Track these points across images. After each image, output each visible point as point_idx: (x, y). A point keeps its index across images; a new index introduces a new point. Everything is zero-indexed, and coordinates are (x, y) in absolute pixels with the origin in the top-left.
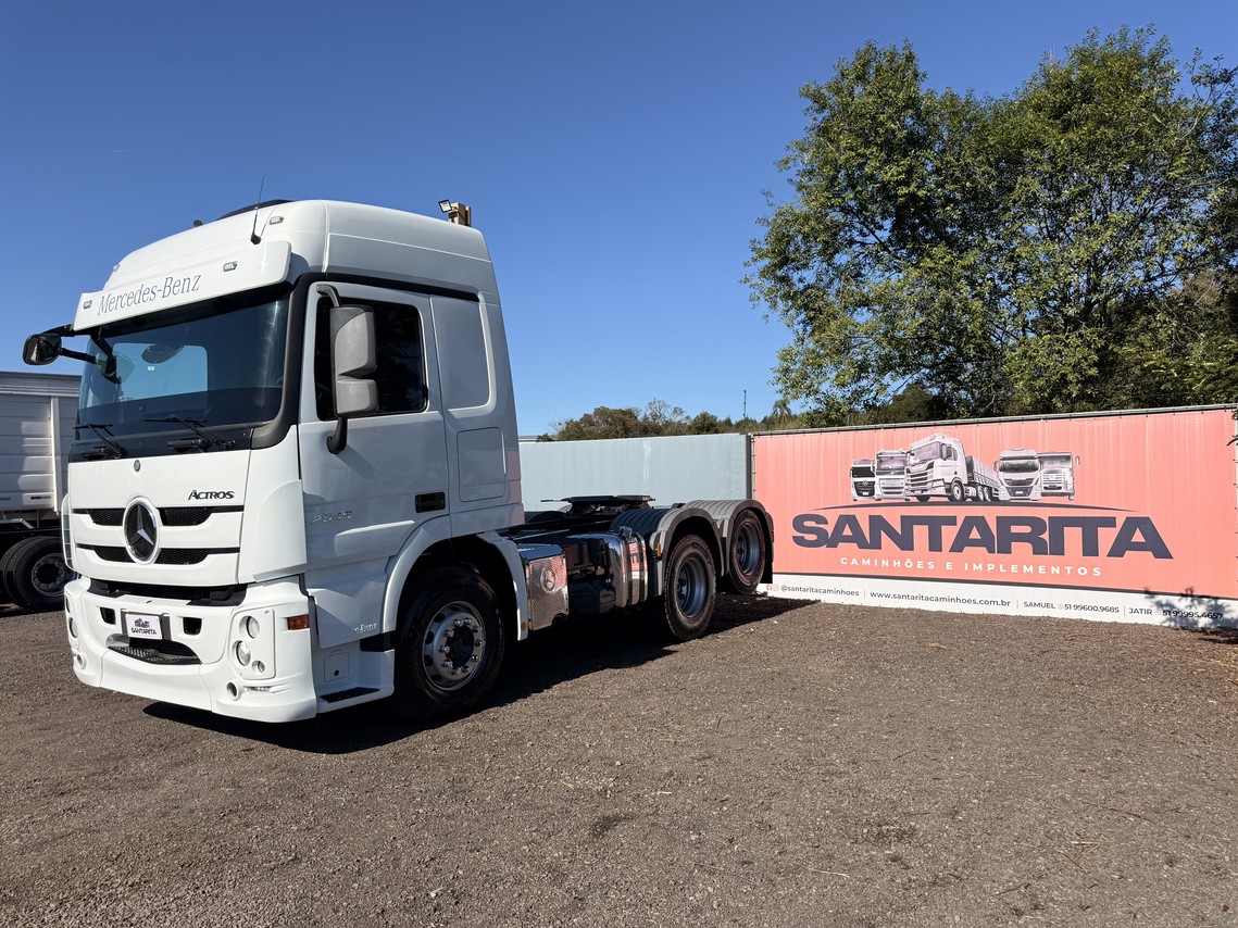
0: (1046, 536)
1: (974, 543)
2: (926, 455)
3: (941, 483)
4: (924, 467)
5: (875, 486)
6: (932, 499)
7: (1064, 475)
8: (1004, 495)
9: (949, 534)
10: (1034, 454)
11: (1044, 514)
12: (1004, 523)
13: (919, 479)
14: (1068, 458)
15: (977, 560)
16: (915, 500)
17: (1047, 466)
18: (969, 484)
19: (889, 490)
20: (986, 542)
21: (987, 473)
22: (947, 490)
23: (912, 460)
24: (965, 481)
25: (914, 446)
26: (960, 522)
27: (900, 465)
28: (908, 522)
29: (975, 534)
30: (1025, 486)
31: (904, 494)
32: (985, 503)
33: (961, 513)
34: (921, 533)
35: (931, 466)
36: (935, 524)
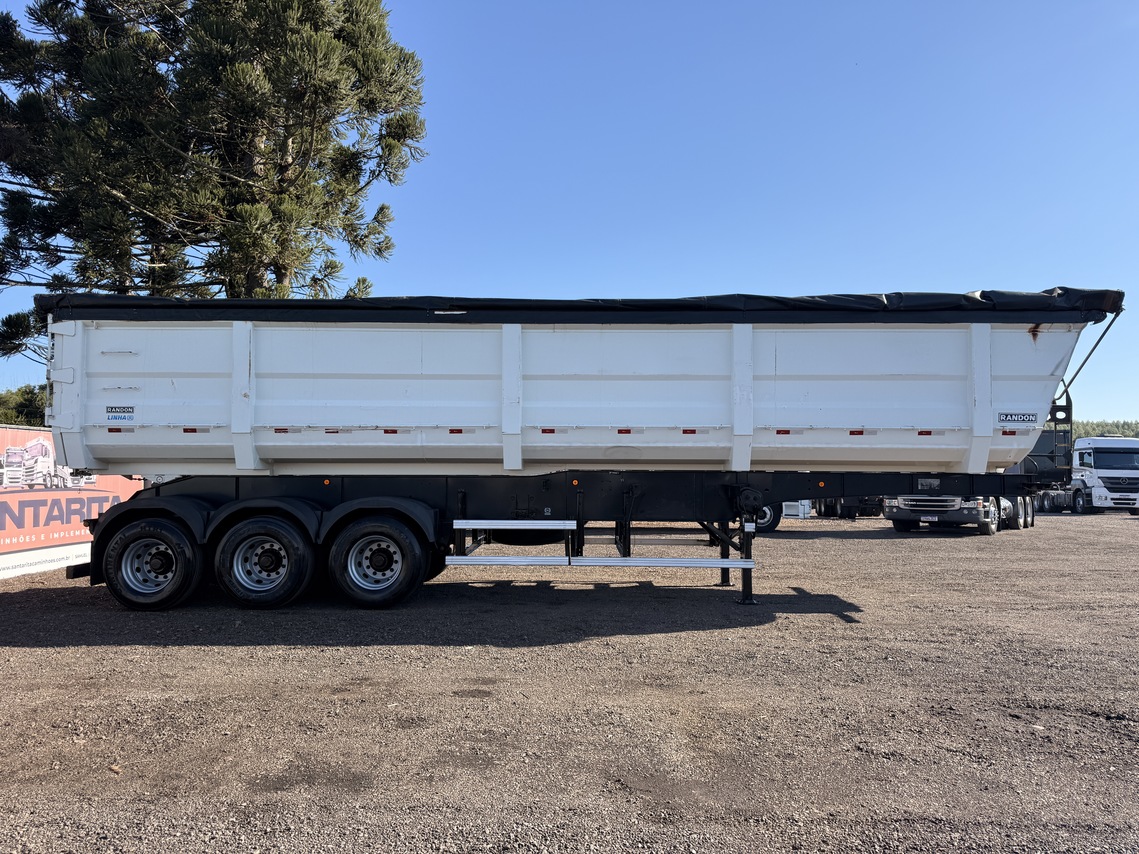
0: (85, 510)
1: (55, 518)
2: (34, 452)
3: (41, 475)
4: (33, 461)
5: (5, 476)
6: (36, 487)
8: (70, 484)
9: (44, 511)
11: (85, 495)
12: (70, 501)
13: (30, 471)
16: (27, 488)
18: (56, 476)
19: (13, 480)
20: (60, 518)
22: (44, 480)
23: (27, 456)
24: (53, 474)
25: (29, 445)
26: (49, 503)
27: (18, 459)
28: (23, 505)
29: (56, 512)
31: (22, 483)
32: (61, 489)
33: (50, 496)
34: (29, 512)
35: (36, 462)
36: (37, 505)
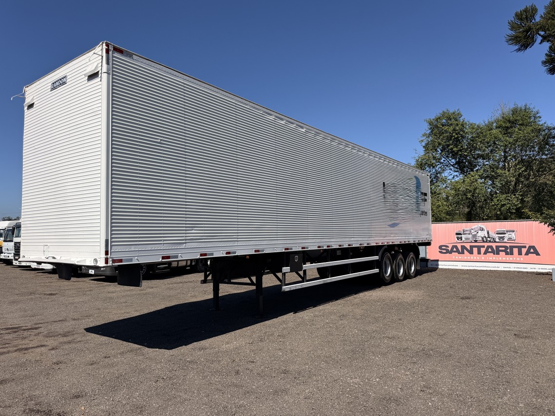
2: (476, 230)
3: (480, 237)
4: (476, 233)
5: (462, 238)
6: (478, 241)
7: (513, 235)
8: (497, 240)
10: (505, 230)
11: (508, 245)
13: (475, 236)
14: (514, 231)
15: (490, 256)
16: (473, 241)
17: (509, 233)
18: (488, 237)
19: (466, 239)
21: (492, 234)
22: (482, 239)
23: (472, 231)
25: (473, 227)
27: (469, 232)
29: (490, 250)
30: (503, 238)
31: (470, 240)
32: (492, 242)
35: (478, 233)
